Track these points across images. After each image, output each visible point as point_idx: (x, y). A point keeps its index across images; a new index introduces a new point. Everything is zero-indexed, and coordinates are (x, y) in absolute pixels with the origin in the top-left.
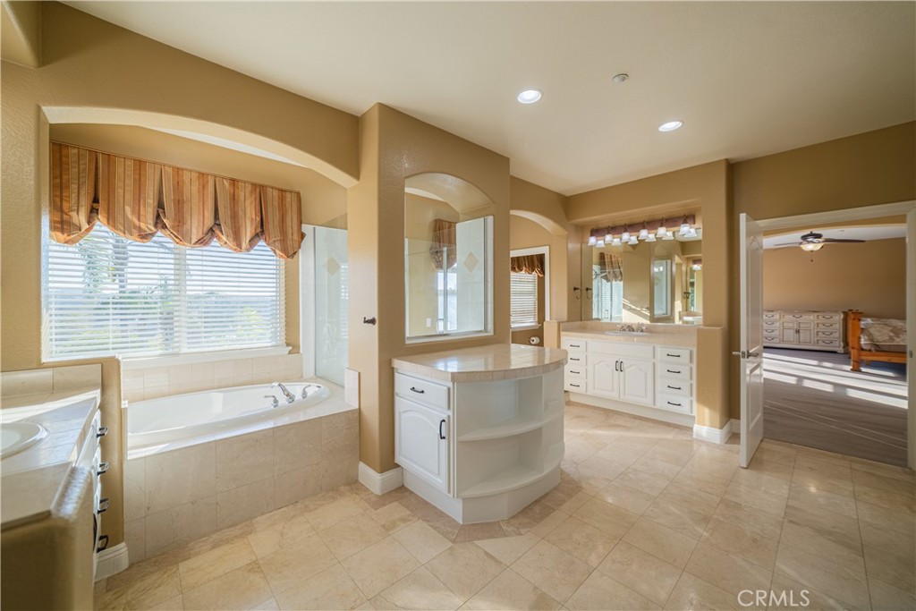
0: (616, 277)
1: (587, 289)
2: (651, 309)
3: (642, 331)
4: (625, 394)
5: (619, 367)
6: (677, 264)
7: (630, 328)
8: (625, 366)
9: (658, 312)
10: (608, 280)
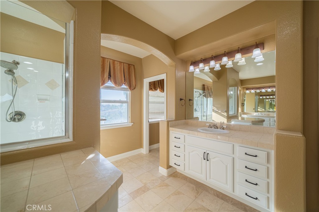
0: (210, 96)
1: (190, 100)
2: (227, 111)
3: (223, 129)
4: (210, 178)
5: (206, 157)
6: (240, 90)
7: (215, 126)
8: (210, 157)
9: (231, 113)
10: (206, 97)
